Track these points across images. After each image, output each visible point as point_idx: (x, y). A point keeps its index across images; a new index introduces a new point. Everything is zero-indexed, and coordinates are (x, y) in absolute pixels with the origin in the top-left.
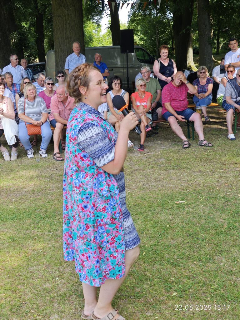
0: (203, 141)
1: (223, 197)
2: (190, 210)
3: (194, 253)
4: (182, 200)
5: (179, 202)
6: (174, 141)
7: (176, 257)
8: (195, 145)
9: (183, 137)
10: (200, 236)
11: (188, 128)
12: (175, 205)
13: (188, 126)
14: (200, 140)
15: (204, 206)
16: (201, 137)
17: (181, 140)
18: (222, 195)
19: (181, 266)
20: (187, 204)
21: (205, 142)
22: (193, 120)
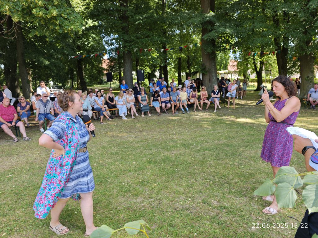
0: (26, 137)
1: (39, 168)
2: (17, 179)
3: (19, 204)
4: (12, 174)
5: (9, 176)
6: (7, 139)
7: (6, 211)
8: (22, 140)
9: (14, 136)
10: (23, 193)
11: (16, 131)
12: (6, 178)
13: (16, 129)
14: (24, 137)
15: (26, 175)
16: (25, 135)
17: (12, 138)
18: (38, 166)
19: (10, 215)
20: (15, 176)
21: (27, 138)
22: (19, 126)
